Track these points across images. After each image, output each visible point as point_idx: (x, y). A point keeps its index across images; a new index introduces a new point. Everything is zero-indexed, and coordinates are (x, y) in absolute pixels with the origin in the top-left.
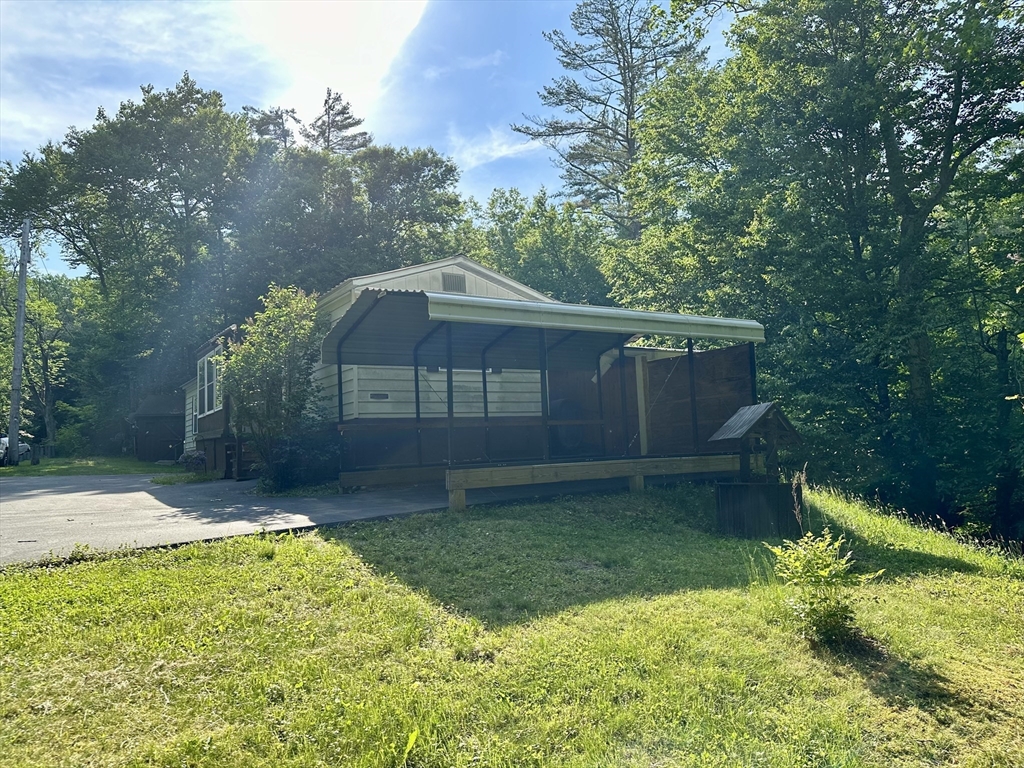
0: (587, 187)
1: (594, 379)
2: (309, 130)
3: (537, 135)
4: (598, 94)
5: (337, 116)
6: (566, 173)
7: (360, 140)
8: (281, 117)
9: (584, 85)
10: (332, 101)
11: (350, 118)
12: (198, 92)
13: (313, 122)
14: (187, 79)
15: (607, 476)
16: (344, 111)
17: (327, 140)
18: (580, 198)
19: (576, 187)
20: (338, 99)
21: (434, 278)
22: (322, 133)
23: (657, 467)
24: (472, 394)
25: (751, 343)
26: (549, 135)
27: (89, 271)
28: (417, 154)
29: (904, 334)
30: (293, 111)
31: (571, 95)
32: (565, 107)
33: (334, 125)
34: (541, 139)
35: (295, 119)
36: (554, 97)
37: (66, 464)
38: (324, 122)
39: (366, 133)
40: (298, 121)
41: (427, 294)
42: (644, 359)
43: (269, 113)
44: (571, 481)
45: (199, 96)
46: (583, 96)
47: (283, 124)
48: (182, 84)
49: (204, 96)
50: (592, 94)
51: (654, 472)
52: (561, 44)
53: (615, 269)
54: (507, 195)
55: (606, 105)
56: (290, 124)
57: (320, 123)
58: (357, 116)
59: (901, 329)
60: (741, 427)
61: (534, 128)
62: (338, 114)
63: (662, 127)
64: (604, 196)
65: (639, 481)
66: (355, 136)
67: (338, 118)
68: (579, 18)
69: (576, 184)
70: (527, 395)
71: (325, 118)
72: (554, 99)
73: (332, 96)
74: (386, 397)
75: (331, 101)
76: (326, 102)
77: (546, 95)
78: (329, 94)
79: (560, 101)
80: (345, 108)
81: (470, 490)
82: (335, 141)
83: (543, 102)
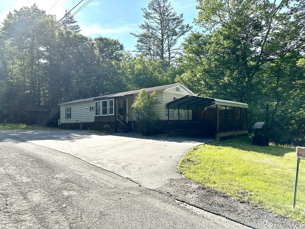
3: (137, 36)
4: (154, 27)
6: (137, 45)
11: (73, 20)
12: (38, 10)
14: (35, 5)
17: (65, 26)
19: (140, 50)
20: (69, 14)
21: (175, 88)
22: (64, 23)
25: (247, 108)
30: (55, 16)
31: (148, 27)
37: (17, 126)
39: (78, 26)
42: (218, 109)
46: (151, 27)
48: (33, 6)
52: (146, 12)
57: (63, 20)
58: (75, 20)
60: (259, 126)
61: (137, 34)
63: (193, 47)
64: (148, 54)
66: (75, 26)
67: (69, 20)
68: (151, 5)
69: (140, 49)
71: (65, 19)
78: (66, 11)
79: (144, 28)
80: (72, 17)
81: (220, 137)
82: (68, 27)
83: (139, 27)
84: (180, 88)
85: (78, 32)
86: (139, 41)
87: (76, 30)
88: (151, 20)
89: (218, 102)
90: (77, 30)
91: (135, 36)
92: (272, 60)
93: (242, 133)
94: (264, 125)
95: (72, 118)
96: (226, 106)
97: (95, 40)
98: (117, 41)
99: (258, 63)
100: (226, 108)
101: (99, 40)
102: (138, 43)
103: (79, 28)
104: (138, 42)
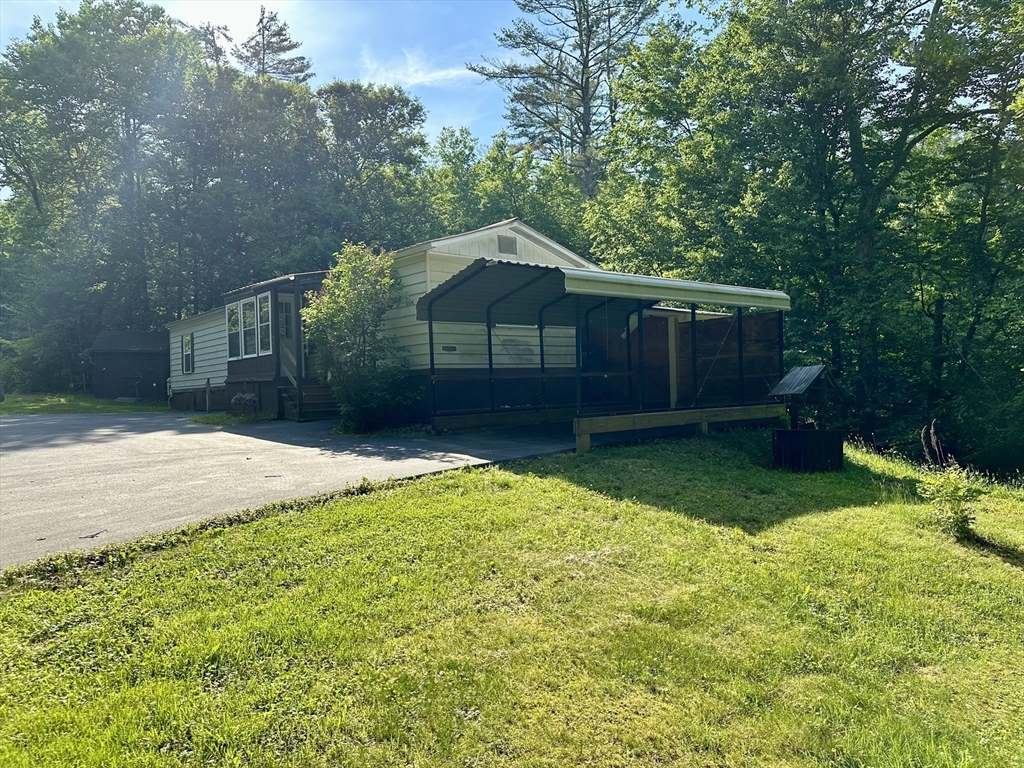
0: (531, 130)
1: (624, 336)
2: (242, 50)
3: (492, 76)
4: (554, 39)
5: (272, 38)
6: (509, 113)
7: (298, 64)
8: (212, 34)
9: (541, 29)
10: (267, 22)
11: (286, 40)
12: (139, 5)
13: (245, 41)
15: (683, 423)
16: (280, 33)
17: (261, 62)
18: (524, 140)
19: (520, 129)
20: (273, 19)
21: (492, 240)
22: (256, 54)
23: (716, 415)
24: (522, 348)
25: (781, 311)
26: (504, 77)
27: (12, 193)
28: (382, 90)
29: (873, 301)
30: (225, 28)
31: (528, 39)
32: (521, 49)
33: (269, 46)
34: (495, 80)
35: (227, 37)
36: (511, 40)
38: (258, 42)
39: (304, 58)
40: (230, 40)
41: (563, 271)
42: (676, 320)
43: (199, 29)
44: (662, 427)
45: (139, 9)
46: (540, 40)
47: (214, 41)
49: (145, 10)
50: (550, 39)
51: (715, 419)
53: (597, 225)
54: (458, 134)
55: (561, 51)
56: (221, 42)
57: (253, 43)
58: (294, 40)
59: (870, 297)
60: (799, 385)
61: (491, 69)
62: (274, 36)
63: (647, 91)
64: (549, 141)
65: (705, 427)
66: (293, 60)
67: (273, 40)
69: (521, 126)
70: (564, 348)
71: (259, 39)
72: (510, 42)
73: (266, 15)
74: (455, 349)
75: (265, 21)
76: (261, 21)
77: (503, 36)
78: (263, 12)
79: (517, 43)
80: (282, 29)
81: (591, 435)
82: (271, 64)
83: (499, 43)
84: (520, 239)
85: (304, 79)
86: (517, 98)
87: (299, 74)
88: (545, 15)
89: (587, 280)
90: (301, 75)
91: (485, 77)
92: (964, 118)
93: (747, 418)
94: (818, 381)
95: (196, 371)
96: (694, 307)
97: (320, 93)
98: (397, 94)
99: (904, 135)
100: (693, 314)
101: (331, 93)
102: (515, 104)
103: (308, 66)
104: (512, 101)
